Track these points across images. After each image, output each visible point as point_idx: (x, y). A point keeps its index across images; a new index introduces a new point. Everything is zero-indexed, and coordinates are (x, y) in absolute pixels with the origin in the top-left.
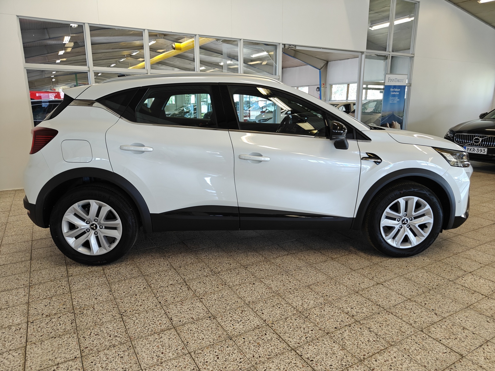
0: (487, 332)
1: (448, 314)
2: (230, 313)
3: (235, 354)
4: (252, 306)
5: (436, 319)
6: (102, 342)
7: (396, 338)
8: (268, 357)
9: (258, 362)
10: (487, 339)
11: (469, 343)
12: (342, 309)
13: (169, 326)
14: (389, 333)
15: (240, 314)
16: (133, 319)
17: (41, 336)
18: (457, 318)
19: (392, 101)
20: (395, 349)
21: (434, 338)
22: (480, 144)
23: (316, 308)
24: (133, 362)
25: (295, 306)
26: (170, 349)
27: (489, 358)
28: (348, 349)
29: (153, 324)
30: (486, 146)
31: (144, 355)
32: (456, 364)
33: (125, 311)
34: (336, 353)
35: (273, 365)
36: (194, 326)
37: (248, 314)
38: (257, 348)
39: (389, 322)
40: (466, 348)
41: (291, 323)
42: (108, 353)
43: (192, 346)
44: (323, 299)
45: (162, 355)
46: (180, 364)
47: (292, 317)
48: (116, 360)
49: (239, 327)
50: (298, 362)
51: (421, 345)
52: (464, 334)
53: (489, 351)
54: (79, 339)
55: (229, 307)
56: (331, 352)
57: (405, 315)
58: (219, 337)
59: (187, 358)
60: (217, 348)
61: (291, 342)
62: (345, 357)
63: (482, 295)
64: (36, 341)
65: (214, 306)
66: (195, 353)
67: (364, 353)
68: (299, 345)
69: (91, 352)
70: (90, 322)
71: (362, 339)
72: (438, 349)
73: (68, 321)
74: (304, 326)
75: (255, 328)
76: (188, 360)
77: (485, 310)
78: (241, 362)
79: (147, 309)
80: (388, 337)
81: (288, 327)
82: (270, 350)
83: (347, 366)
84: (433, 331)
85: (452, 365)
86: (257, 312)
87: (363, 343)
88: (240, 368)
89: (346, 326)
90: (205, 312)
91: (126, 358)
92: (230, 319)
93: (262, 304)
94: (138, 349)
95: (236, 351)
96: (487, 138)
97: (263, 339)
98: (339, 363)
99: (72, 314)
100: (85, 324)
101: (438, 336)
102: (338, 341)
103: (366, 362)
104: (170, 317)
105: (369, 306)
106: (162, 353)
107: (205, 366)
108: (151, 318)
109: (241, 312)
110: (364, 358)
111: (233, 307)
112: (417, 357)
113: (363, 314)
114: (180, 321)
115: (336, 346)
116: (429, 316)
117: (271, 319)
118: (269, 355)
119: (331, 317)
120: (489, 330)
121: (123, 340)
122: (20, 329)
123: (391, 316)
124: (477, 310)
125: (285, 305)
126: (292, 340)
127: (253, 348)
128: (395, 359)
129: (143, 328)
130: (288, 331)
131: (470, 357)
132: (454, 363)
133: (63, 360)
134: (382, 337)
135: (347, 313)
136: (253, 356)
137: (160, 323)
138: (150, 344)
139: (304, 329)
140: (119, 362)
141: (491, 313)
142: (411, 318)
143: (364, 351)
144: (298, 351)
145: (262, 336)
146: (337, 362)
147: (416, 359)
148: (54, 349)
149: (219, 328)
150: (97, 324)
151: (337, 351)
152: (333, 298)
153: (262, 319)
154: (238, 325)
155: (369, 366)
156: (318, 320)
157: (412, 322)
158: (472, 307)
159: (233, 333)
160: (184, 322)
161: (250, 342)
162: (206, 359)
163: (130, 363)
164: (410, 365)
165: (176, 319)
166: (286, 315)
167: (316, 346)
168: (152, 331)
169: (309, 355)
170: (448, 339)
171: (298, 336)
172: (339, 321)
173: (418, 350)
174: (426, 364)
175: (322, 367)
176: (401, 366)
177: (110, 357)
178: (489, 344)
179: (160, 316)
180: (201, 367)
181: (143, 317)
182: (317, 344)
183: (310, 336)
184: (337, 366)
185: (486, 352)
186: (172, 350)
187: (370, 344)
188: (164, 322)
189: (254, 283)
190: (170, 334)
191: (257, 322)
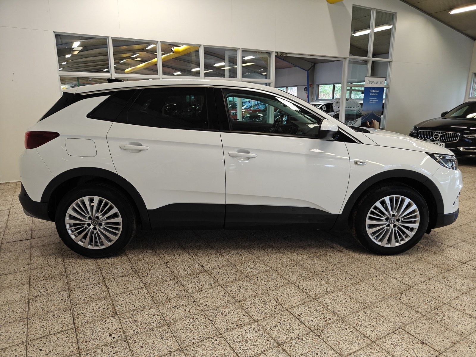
0: (431, 273)
1: (404, 263)
2: (245, 263)
3: (252, 286)
4: (260, 258)
5: (395, 266)
6: (157, 279)
7: (365, 277)
8: (275, 287)
9: (269, 290)
10: (430, 277)
11: (417, 279)
12: (327, 260)
13: (202, 270)
14: (361, 274)
15: (252, 263)
16: (175, 266)
17: (113, 276)
18: (411, 266)
19: (371, 101)
20: (364, 283)
21: (393, 277)
22: (439, 139)
23: (308, 260)
24: (182, 289)
25: (292, 259)
26: (206, 283)
27: (429, 288)
28: (331, 283)
29: (191, 269)
30: (444, 141)
31: (188, 286)
32: (406, 291)
33: (168, 262)
34: (323, 285)
35: (280, 292)
36: (220, 270)
37: (258, 263)
38: (267, 283)
39: (361, 268)
40: (414, 282)
41: (290, 268)
42: (163, 285)
43: (221, 282)
44: (313, 254)
45: (201, 286)
46: (215, 291)
47: (291, 265)
48: (170, 289)
49: (253, 271)
50: (296, 290)
51: (383, 281)
52: (415, 275)
53: (430, 284)
54: (140, 278)
55: (244, 259)
56: (319, 285)
57: (373, 264)
58: (239, 276)
59: (219, 288)
60: (239, 283)
61: (290, 279)
62: (329, 287)
63: (432, 252)
64: (110, 278)
65: (233, 259)
66: (224, 285)
67: (342, 285)
68: (297, 281)
69: (151, 284)
70: (144, 268)
71: (341, 278)
72: (394, 283)
73: (128, 267)
74: (300, 270)
75: (264, 271)
76: (220, 289)
77: (432, 261)
78: (256, 290)
79: (184, 261)
80: (360, 276)
81: (288, 271)
82: (276, 284)
83: (330, 292)
84: (392, 273)
85: (403, 291)
86: (265, 262)
87: (342, 280)
88: (256, 293)
89: (330, 270)
90: (227, 262)
91: (177, 288)
92: (246, 266)
93: (268, 258)
94: (183, 283)
95: (252, 285)
96: (445, 134)
97: (271, 278)
98: (325, 290)
99: (130, 263)
100: (142, 269)
101: (396, 276)
102: (324, 279)
103: (344, 290)
104: (202, 265)
105: (347, 258)
106: (201, 285)
107: (232, 292)
108: (188, 266)
109: (253, 262)
110: (342, 288)
111: (246, 259)
112: (379, 287)
113: (343, 264)
114: (210, 267)
115: (323, 281)
116: (391, 264)
117: (275, 266)
118: (276, 287)
119: (319, 265)
120: (432, 273)
121: (172, 278)
122: (96, 272)
123: (363, 264)
124: (427, 261)
125: (285, 258)
126: (291, 278)
127: (264, 282)
128: (364, 289)
129: (184, 271)
130: (288, 273)
131: (416, 287)
132: (404, 291)
133: (133, 288)
134: (356, 276)
135: (331, 263)
136: (265, 287)
137: (195, 269)
138: (191, 280)
139: (300, 272)
140: (172, 290)
141: (436, 263)
142: (377, 265)
143: (342, 284)
144: (296, 284)
145: (270, 276)
146: (323, 290)
147: (378, 289)
148: (125, 283)
149: (239, 271)
150: (149, 269)
151: (323, 284)
152: (320, 254)
153: (269, 266)
154: (252, 269)
155: (345, 292)
156: (309, 267)
157: (377, 268)
158: (423, 259)
159: (249, 274)
160: (212, 268)
161: (261, 279)
162: (232, 288)
163: (180, 290)
164: (373, 292)
165: (206, 266)
166: (286, 264)
167: (308, 281)
168: (191, 273)
169: (303, 287)
170: (402, 277)
171: (296, 276)
172: (325, 267)
173: (380, 284)
174: (385, 291)
175: (313, 292)
176: (367, 292)
177: (166, 287)
178: (430, 280)
179: (194, 265)
180: (229, 293)
181: (182, 265)
182: (309, 280)
183: (304, 276)
184: (323, 292)
185: (427, 284)
186: (208, 284)
187: (347, 280)
188: (198, 268)
189: (261, 244)
190: (204, 275)
191: (265, 268)
